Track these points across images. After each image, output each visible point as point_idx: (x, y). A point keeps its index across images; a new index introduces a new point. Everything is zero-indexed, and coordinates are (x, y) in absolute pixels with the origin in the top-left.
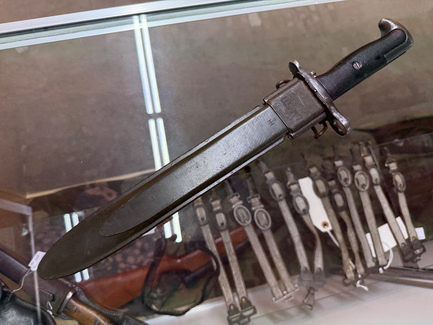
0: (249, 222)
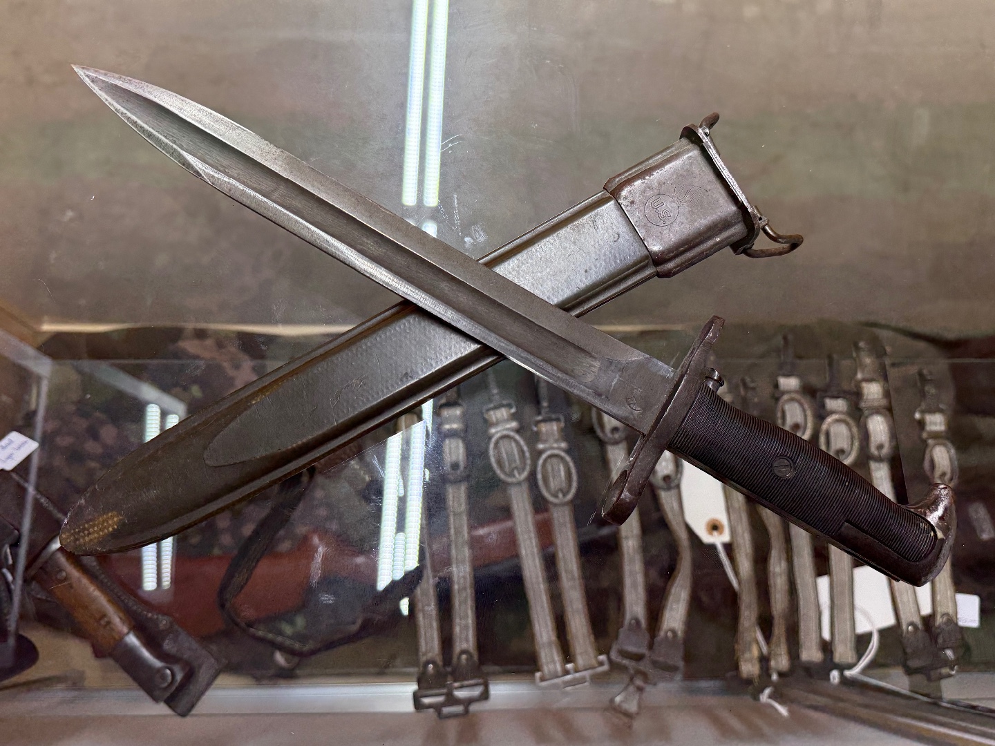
0: (522, 476)
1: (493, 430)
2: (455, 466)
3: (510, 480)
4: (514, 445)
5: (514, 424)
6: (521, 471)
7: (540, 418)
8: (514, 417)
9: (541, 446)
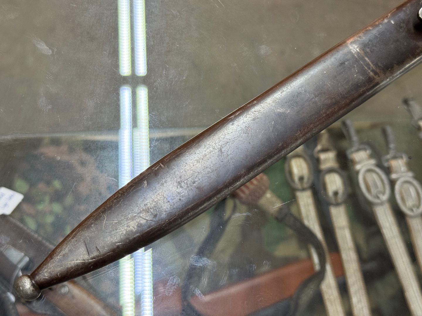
0: (385, 197)
1: (358, 167)
2: (336, 193)
3: (376, 201)
4: (375, 176)
5: (373, 162)
6: (384, 193)
7: (388, 157)
8: (371, 156)
9: (394, 176)
